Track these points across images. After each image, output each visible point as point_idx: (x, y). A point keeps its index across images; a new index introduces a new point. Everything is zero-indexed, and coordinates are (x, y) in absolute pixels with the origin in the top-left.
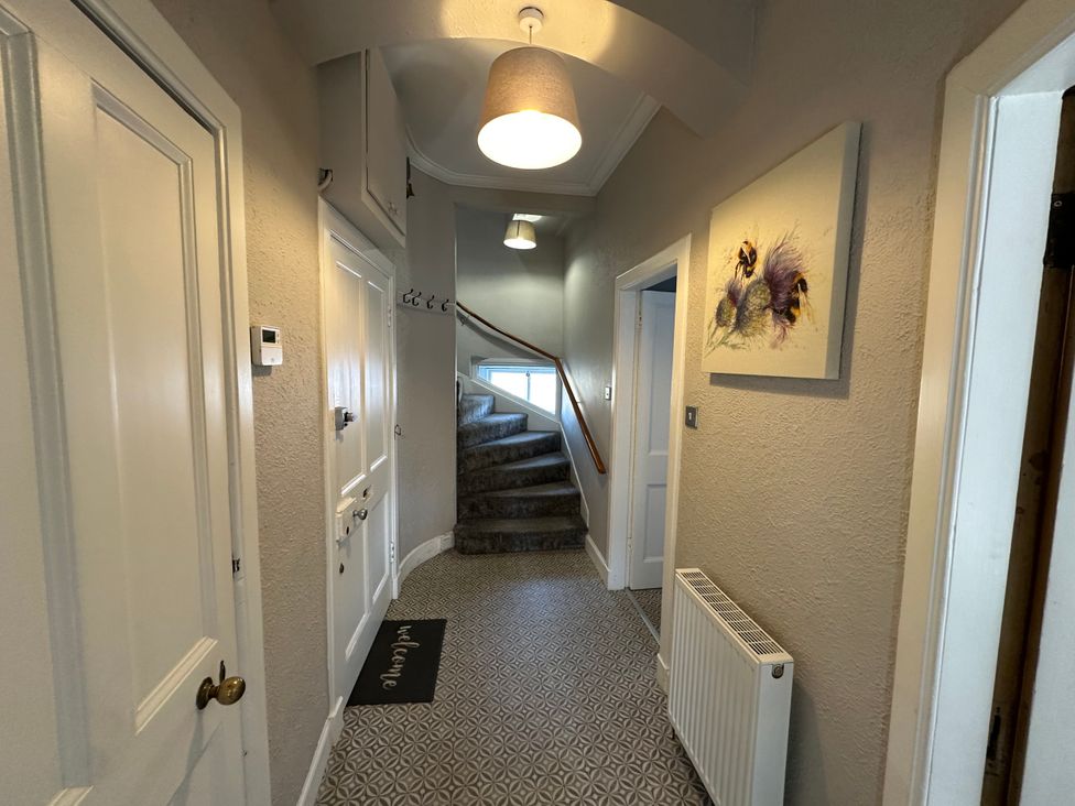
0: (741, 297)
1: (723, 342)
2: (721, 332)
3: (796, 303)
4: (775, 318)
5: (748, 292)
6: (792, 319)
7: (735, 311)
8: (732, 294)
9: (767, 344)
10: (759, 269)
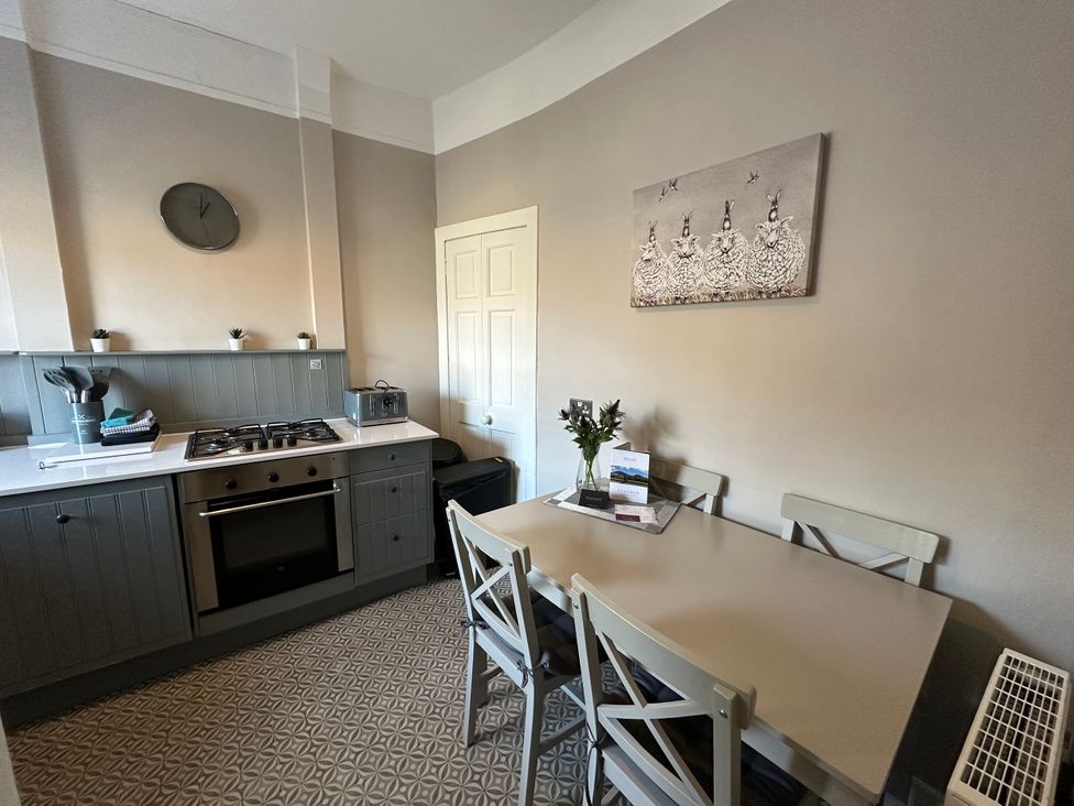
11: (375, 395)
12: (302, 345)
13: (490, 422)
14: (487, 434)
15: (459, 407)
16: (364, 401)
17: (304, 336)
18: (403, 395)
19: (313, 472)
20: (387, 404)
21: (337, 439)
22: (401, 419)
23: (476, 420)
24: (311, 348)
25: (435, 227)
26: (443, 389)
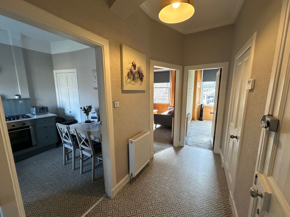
0: (133, 74)
1: (130, 83)
2: (129, 80)
3: (142, 78)
4: (140, 80)
5: (135, 73)
6: (142, 81)
7: (132, 76)
8: (131, 72)
9: (139, 85)
10: (137, 69)
11: (39, 108)
12: (17, 97)
13: (71, 112)
14: (70, 115)
15: (63, 110)
16: (36, 109)
17: (17, 95)
18: (47, 108)
19: (24, 124)
20: (43, 110)
21: (30, 117)
22: (47, 113)
23: (67, 112)
24: (19, 98)
25: (53, 70)
26: (59, 106)
